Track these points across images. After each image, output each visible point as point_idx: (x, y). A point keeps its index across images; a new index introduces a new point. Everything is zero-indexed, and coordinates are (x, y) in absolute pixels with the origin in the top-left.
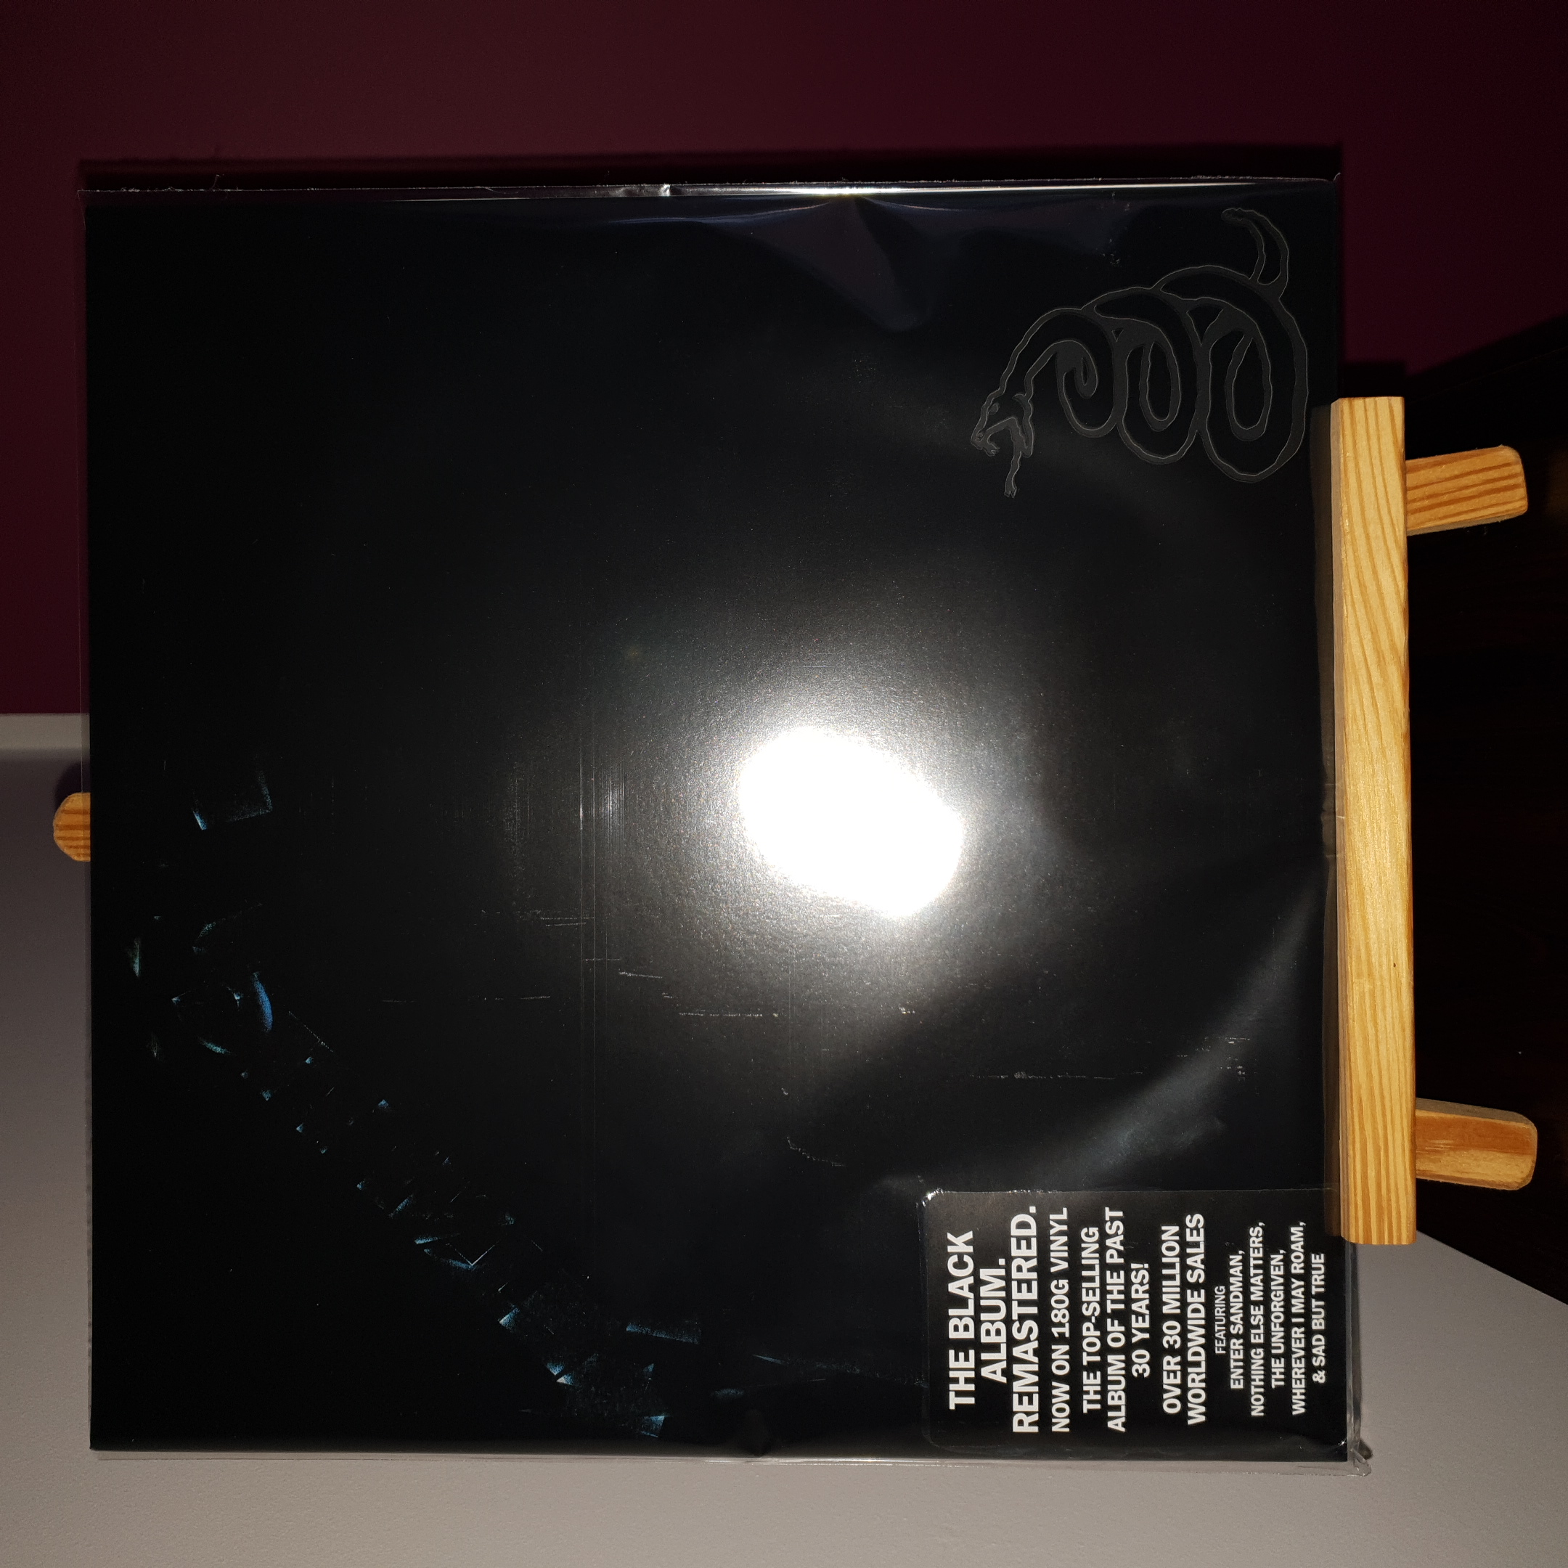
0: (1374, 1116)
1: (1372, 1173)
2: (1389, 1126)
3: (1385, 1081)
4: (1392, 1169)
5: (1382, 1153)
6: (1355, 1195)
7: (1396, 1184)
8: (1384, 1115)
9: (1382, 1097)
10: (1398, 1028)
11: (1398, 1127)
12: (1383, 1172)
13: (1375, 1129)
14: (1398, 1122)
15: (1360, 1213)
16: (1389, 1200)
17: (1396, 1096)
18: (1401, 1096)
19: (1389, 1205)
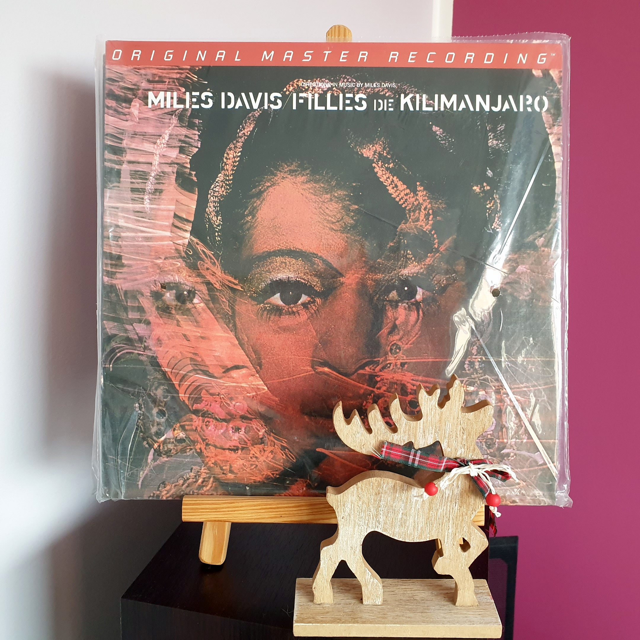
0: (228, 507)
1: (207, 506)
2: (224, 513)
3: (240, 512)
4: (209, 513)
5: (214, 510)
6: (199, 500)
7: (203, 515)
8: (228, 511)
9: (235, 511)
10: (259, 517)
11: (224, 516)
12: (208, 510)
13: (223, 508)
14: (226, 516)
15: (193, 502)
17: (235, 515)
18: (235, 517)
19: (196, 512)
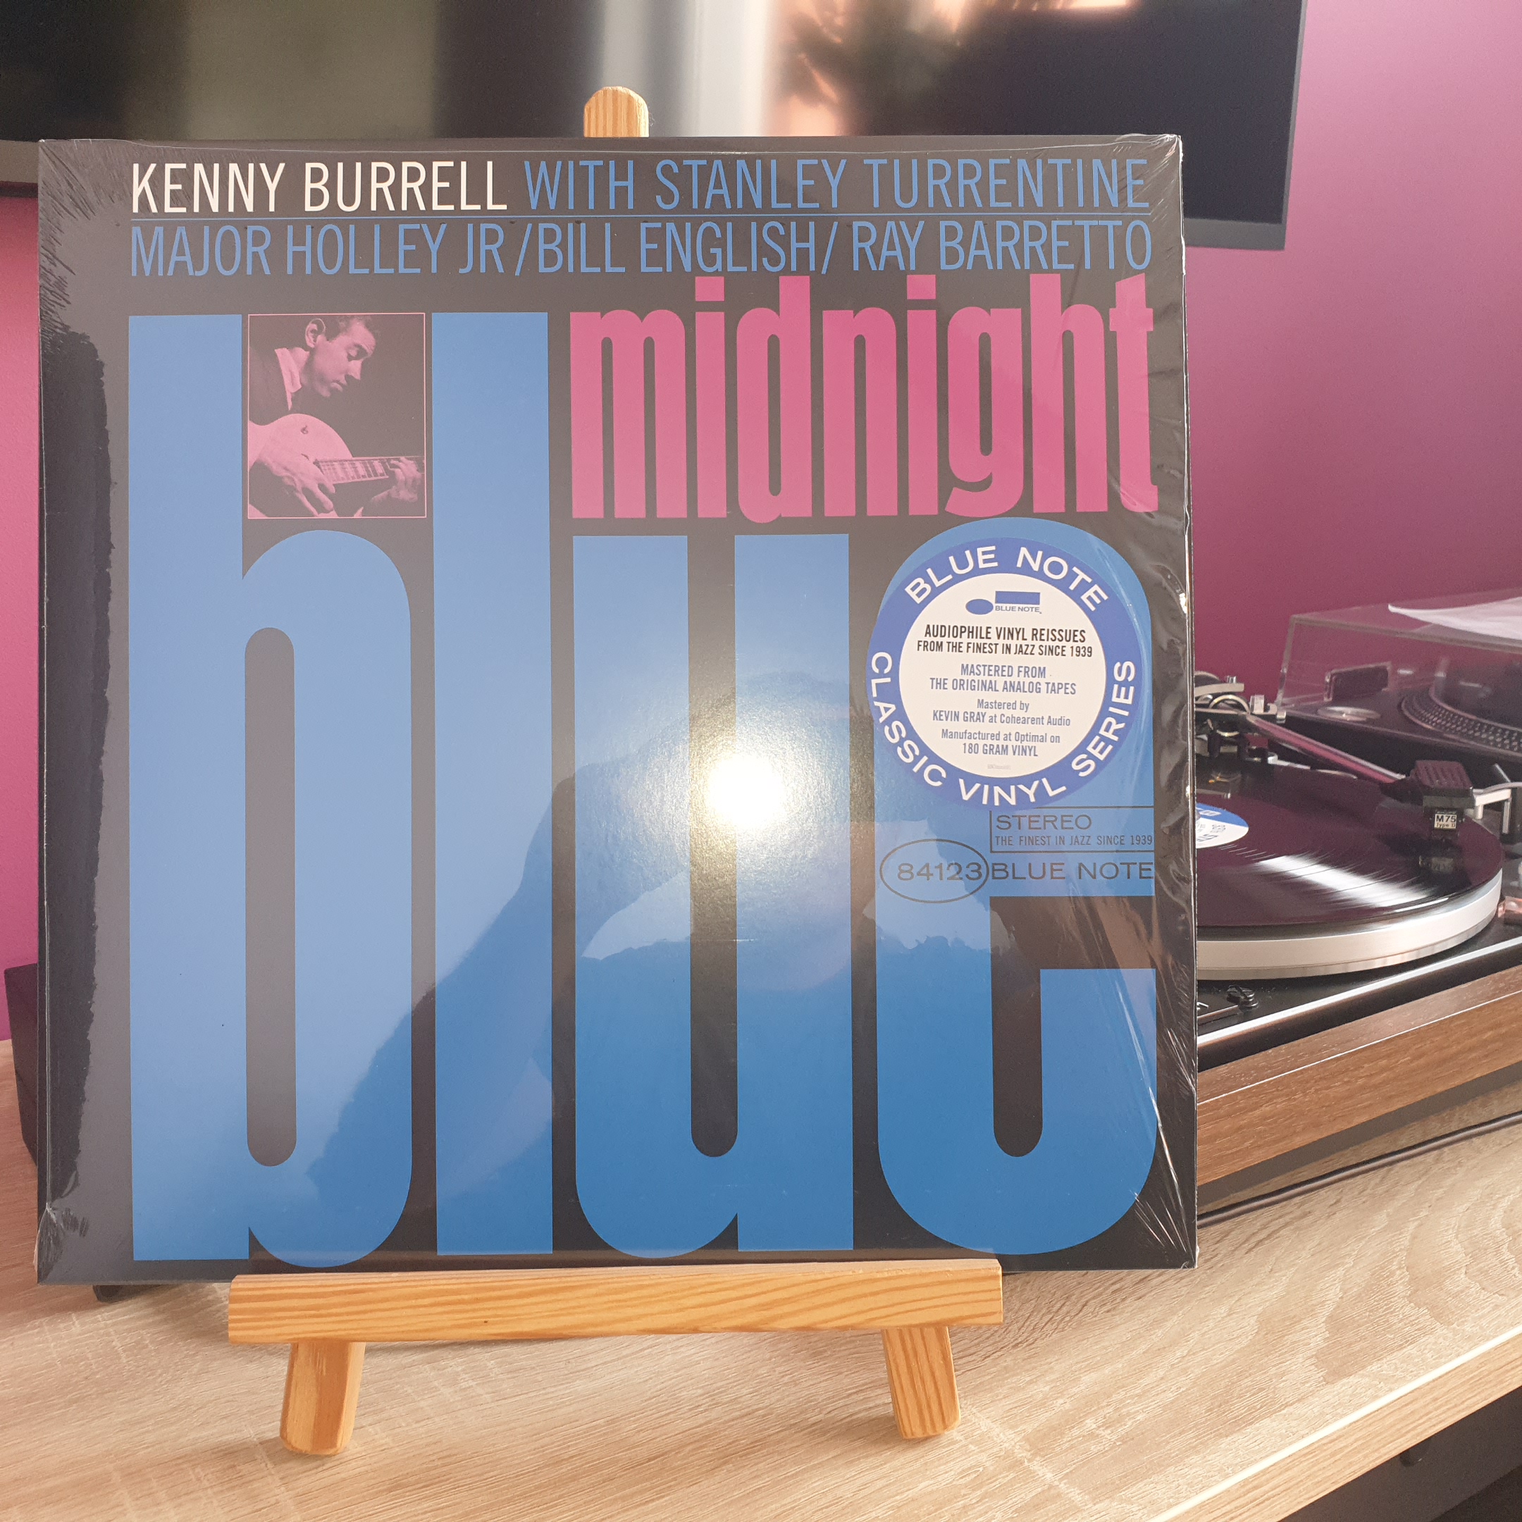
0: (349, 1304)
3: (381, 1314)
5: (313, 1312)
8: (348, 1314)
9: (365, 1312)
10: (428, 1325)
12: (296, 1313)
13: (335, 1305)
15: (258, 1292)
16: (271, 1319)
19: (266, 1320)
